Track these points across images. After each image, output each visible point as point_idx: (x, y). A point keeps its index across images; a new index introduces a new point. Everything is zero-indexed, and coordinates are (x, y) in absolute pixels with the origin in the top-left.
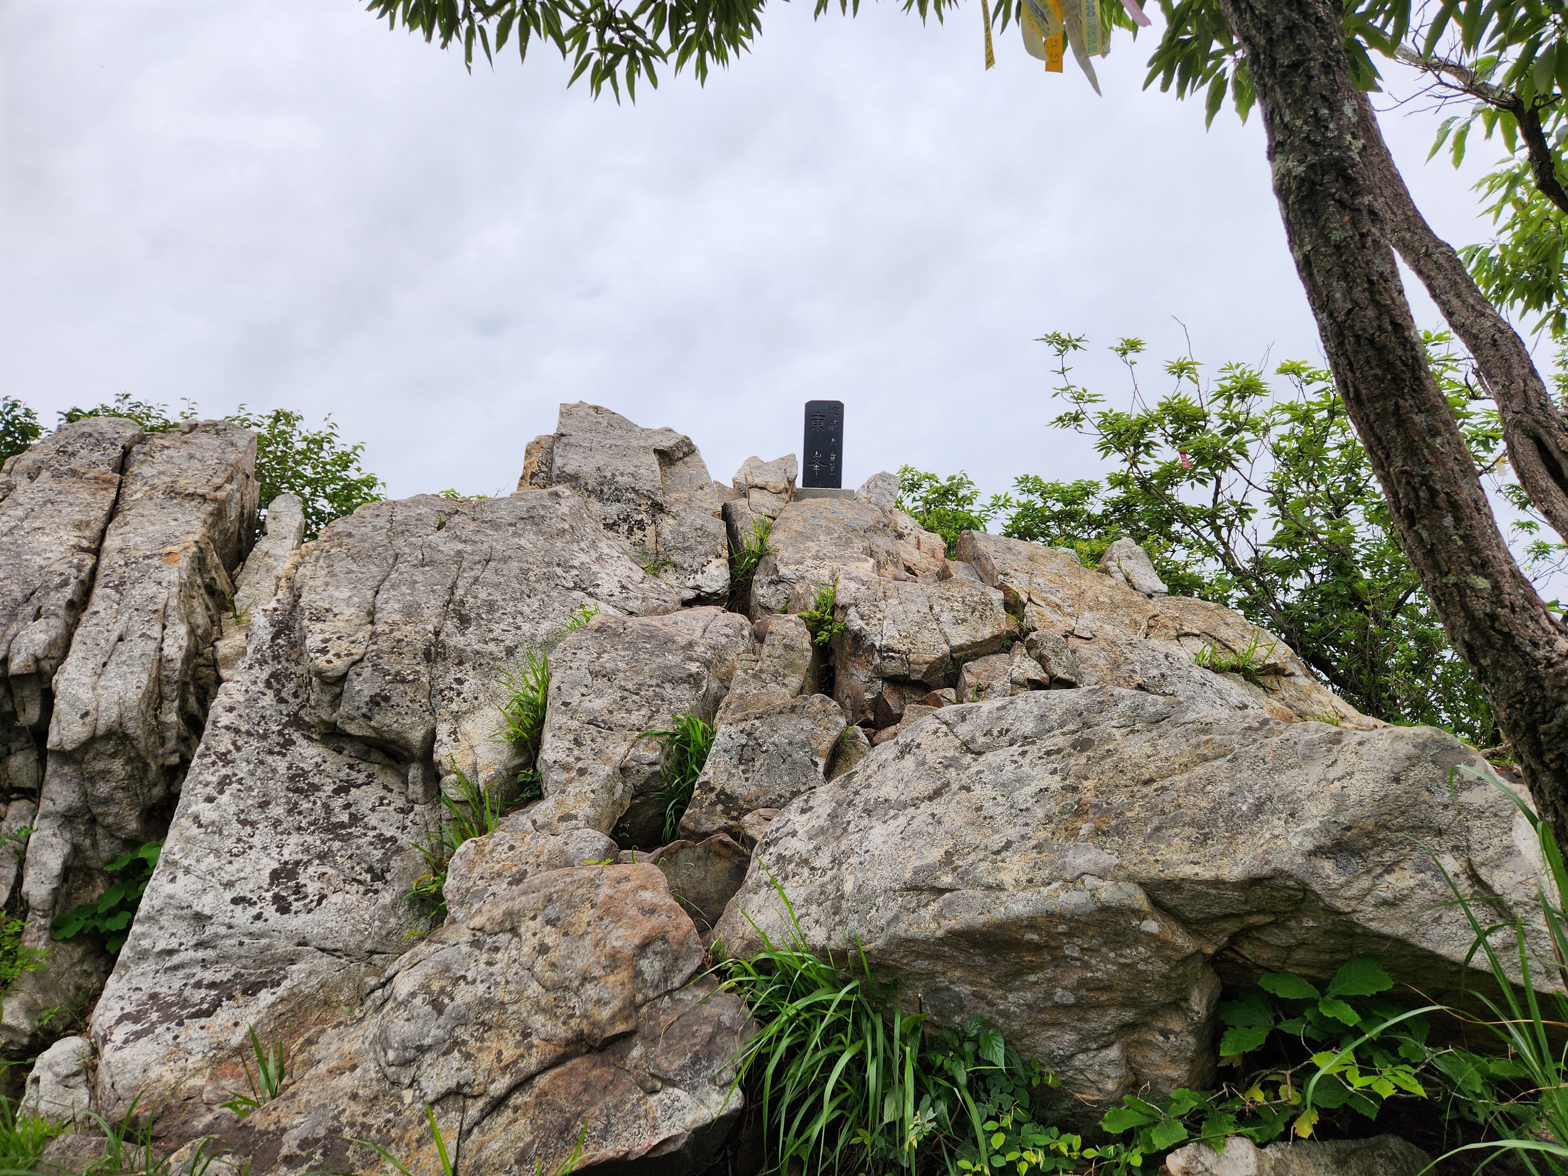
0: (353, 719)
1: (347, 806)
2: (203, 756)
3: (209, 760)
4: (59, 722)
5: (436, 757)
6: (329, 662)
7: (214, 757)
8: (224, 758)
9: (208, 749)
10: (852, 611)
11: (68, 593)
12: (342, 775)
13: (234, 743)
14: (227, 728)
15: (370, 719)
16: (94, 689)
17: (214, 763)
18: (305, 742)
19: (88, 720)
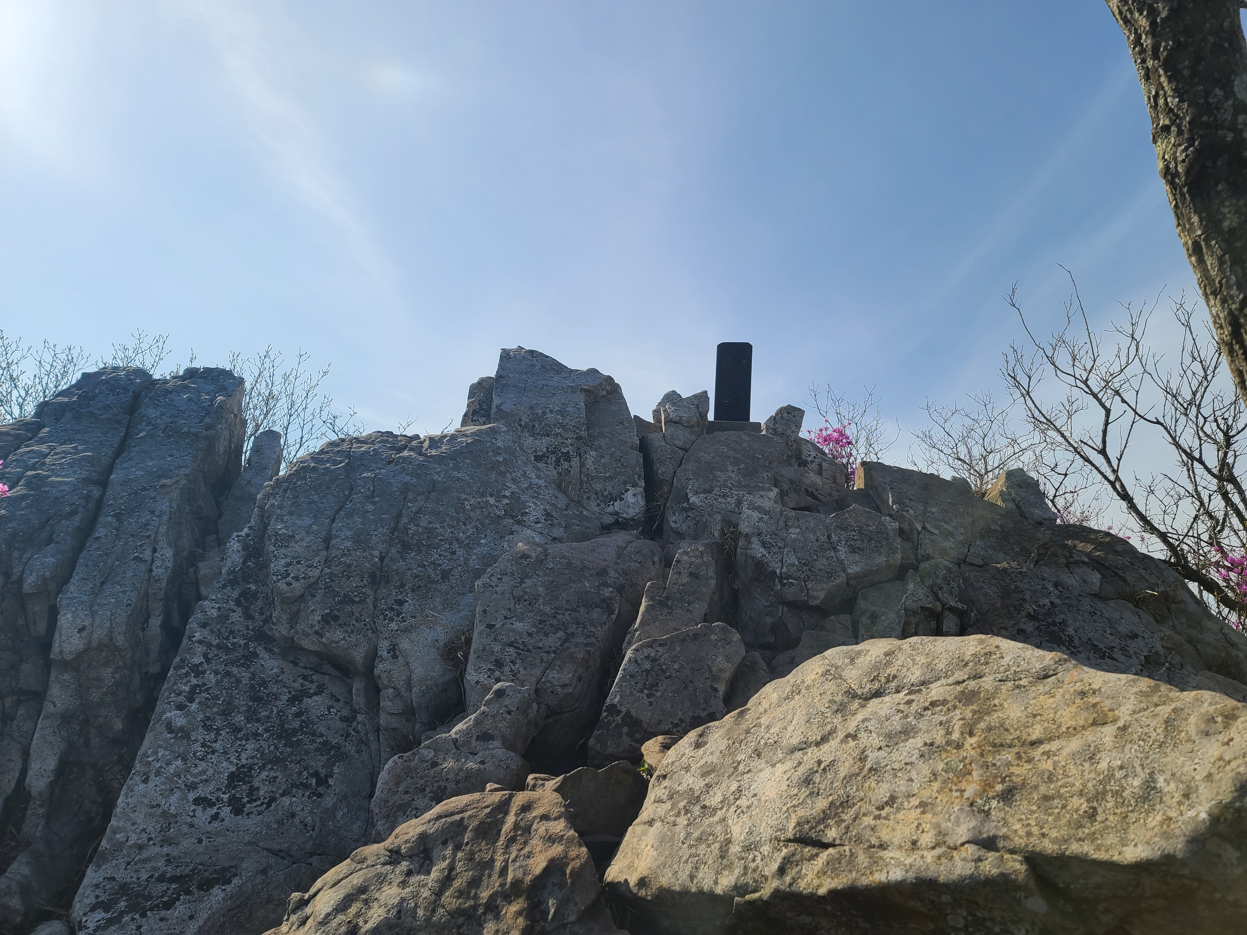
0: (308, 635)
1: (299, 714)
2: (178, 667)
3: (184, 671)
4: (61, 635)
5: (377, 672)
6: (289, 584)
7: (187, 669)
8: (197, 671)
9: (182, 661)
10: (755, 540)
11: (77, 520)
12: (297, 685)
13: (205, 655)
14: (200, 642)
15: (321, 636)
16: (91, 606)
17: (187, 675)
18: (267, 656)
19: (84, 634)
